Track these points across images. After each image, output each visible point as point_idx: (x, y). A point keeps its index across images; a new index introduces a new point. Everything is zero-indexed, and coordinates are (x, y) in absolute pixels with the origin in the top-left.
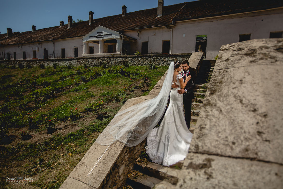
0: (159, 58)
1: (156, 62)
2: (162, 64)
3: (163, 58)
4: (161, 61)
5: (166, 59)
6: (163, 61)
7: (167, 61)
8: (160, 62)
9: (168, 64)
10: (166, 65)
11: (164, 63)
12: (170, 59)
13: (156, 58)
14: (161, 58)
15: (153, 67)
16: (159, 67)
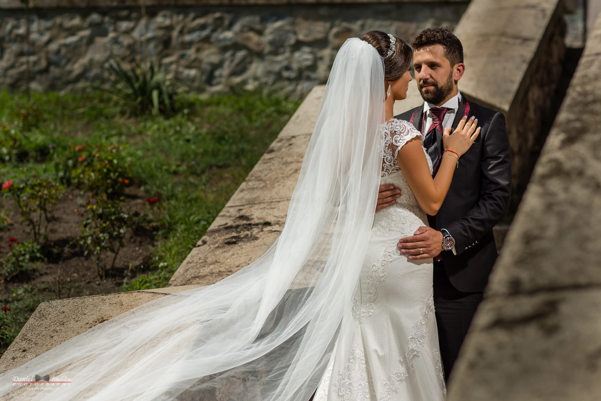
0: (203, 27)
2: (234, 73)
3: (237, 27)
4: (224, 49)
5: (260, 33)
6: (236, 47)
7: (277, 47)
8: (215, 59)
9: (286, 74)
10: (266, 83)
11: (251, 63)
12: (295, 33)
13: (178, 23)
14: (218, 25)
15: (160, 94)
16: (204, 97)
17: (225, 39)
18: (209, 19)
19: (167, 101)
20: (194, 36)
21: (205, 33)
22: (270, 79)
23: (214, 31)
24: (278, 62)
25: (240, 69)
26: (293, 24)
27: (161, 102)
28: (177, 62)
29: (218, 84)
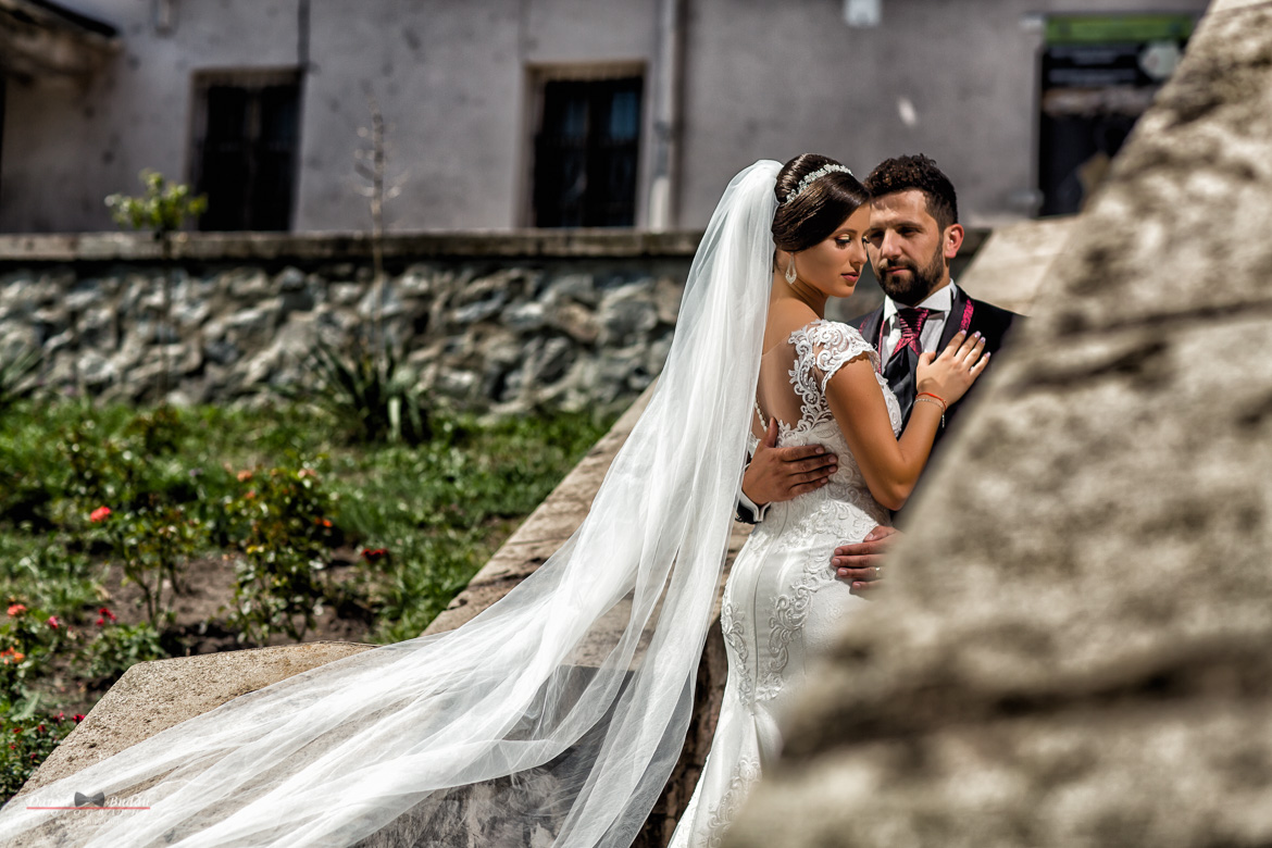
0: (487, 296)
1: (448, 349)
2: (541, 381)
3: (549, 296)
4: (526, 336)
5: (591, 307)
6: (547, 331)
7: (622, 333)
8: (508, 354)
9: (637, 383)
10: (600, 400)
11: (573, 361)
12: (655, 308)
13: (442, 287)
14: (516, 292)
15: (404, 408)
16: (487, 422)
17: (527, 318)
18: (499, 281)
19: (416, 420)
20: (471, 312)
21: (490, 307)
22: (609, 392)
23: (507, 302)
24: (622, 361)
25: (554, 373)
26: (652, 291)
27: (405, 421)
28: (438, 360)
29: (513, 398)
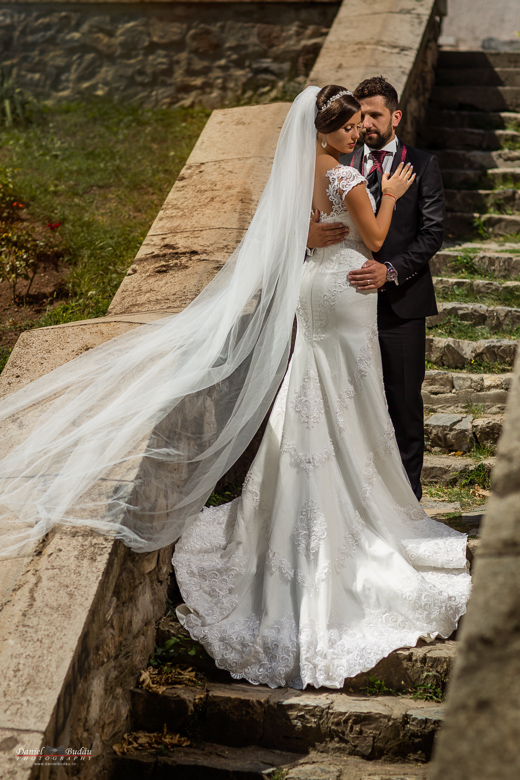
0: (47, 27)
1: (25, 59)
2: (81, 79)
3: (85, 27)
4: (71, 51)
5: (111, 34)
6: (84, 48)
7: (129, 49)
8: (61, 62)
9: (139, 79)
10: (117, 89)
11: (100, 66)
12: (149, 35)
13: (19, 22)
14: (65, 25)
15: (12, 102)
16: (49, 103)
17: (72, 40)
18: (54, 18)
19: (19, 111)
20: (38, 36)
21: (49, 33)
22: (122, 85)
23: (58, 31)
24: (130, 66)
25: (89, 73)
26: (146, 25)
27: (13, 111)
28: (19, 65)
29: (64, 89)
